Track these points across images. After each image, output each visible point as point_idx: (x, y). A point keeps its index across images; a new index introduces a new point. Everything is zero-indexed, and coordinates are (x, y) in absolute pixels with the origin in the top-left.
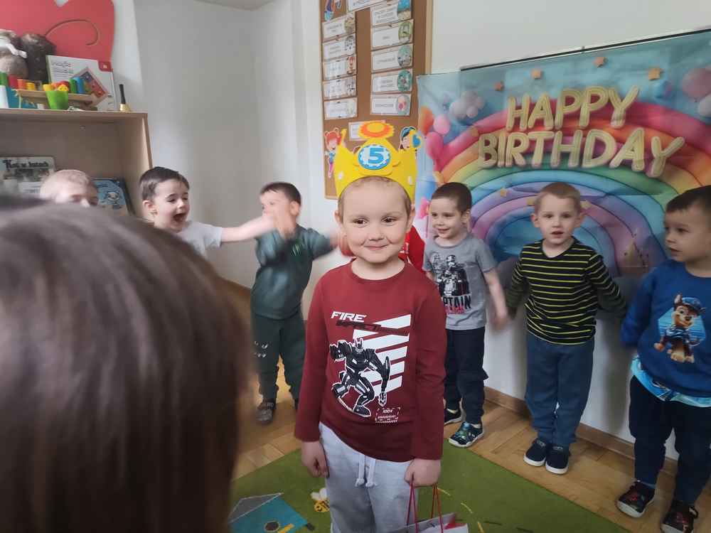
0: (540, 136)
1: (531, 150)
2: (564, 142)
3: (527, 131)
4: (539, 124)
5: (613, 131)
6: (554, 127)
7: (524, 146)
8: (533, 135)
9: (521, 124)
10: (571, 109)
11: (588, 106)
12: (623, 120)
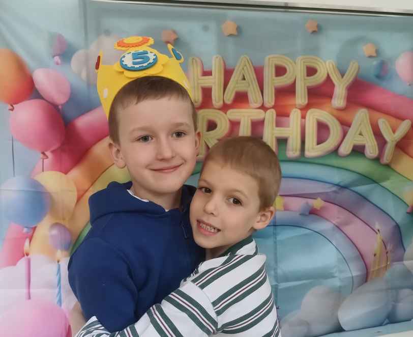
0: (245, 116)
2: (278, 124)
3: (225, 108)
4: (241, 98)
5: (335, 112)
6: (263, 103)
7: (223, 130)
8: (234, 114)
9: (213, 98)
10: (284, 81)
11: (305, 79)
12: (345, 98)
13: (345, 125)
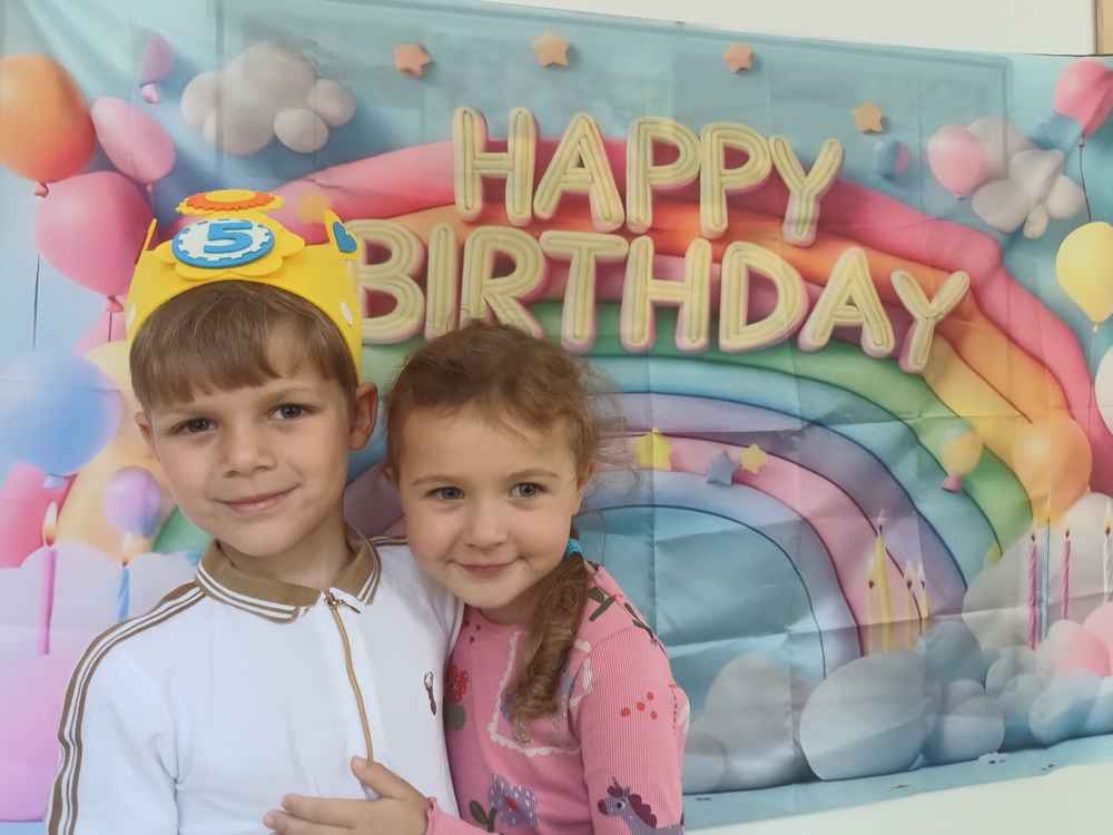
0: (582, 247)
1: (553, 293)
2: (659, 273)
3: (535, 225)
4: (574, 208)
5: (790, 253)
6: (625, 223)
7: (528, 276)
8: (557, 241)
9: (509, 204)
11: (720, 175)
12: (812, 222)
13: (815, 281)
